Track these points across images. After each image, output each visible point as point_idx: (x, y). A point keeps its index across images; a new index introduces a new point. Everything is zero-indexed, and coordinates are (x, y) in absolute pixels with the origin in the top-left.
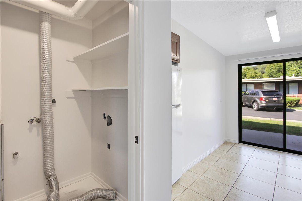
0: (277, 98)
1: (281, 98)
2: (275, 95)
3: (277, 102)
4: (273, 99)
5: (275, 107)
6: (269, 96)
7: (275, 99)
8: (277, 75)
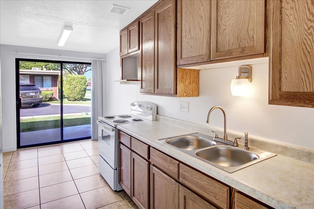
0: (35, 93)
1: (39, 93)
2: (32, 90)
3: (34, 98)
4: (31, 94)
5: (33, 103)
6: (26, 91)
7: (33, 94)
8: (25, 64)
